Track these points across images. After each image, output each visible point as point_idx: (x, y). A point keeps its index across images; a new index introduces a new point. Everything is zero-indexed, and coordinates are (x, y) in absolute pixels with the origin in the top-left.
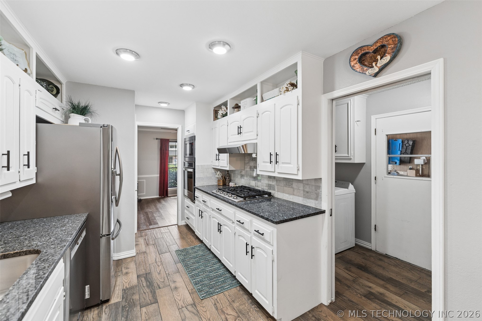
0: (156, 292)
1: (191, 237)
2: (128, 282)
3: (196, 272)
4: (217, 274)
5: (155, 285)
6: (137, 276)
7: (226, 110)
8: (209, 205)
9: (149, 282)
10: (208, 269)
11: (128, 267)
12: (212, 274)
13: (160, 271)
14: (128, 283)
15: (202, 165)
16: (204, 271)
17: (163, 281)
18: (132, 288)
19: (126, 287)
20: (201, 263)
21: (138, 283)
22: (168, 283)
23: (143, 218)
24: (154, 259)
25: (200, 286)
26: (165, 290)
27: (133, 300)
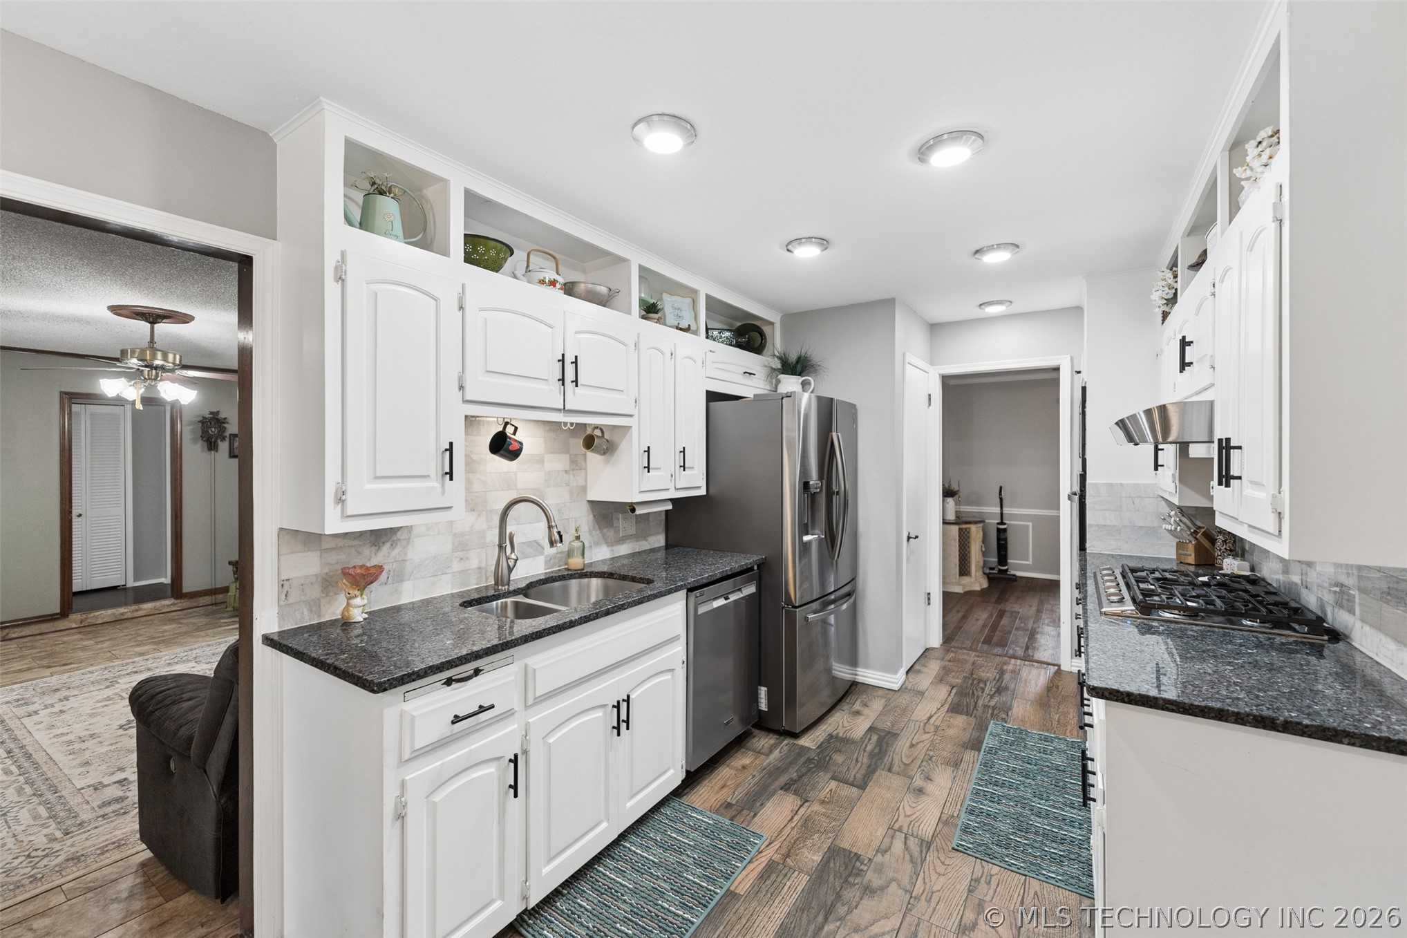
0: (877, 773)
1: (1071, 710)
2: (848, 728)
3: (1000, 791)
4: (1054, 830)
5: (885, 761)
6: (870, 727)
9: (880, 750)
10: (1037, 804)
11: (869, 704)
12: (1038, 822)
13: (918, 743)
14: (845, 729)
16: (1022, 802)
17: (907, 763)
18: (846, 741)
19: (838, 734)
20: (1033, 783)
21: (862, 738)
22: (912, 773)
23: (981, 622)
24: (928, 715)
25: (976, 822)
26: (896, 781)
27: (830, 758)
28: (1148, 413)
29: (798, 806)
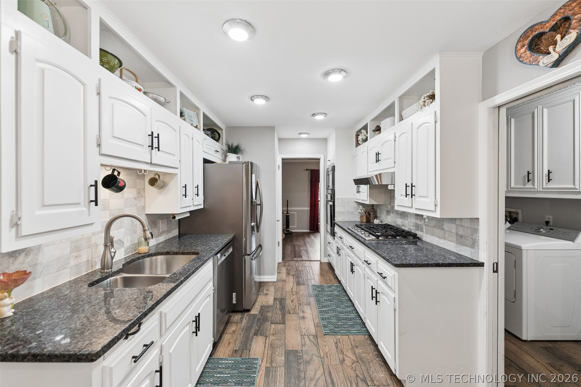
0: (286, 316)
1: (331, 275)
2: (266, 301)
3: (326, 309)
4: (347, 316)
5: (286, 310)
6: (274, 298)
7: (366, 134)
8: (345, 242)
9: (282, 306)
10: (339, 309)
11: (269, 289)
12: (341, 316)
13: (293, 300)
14: (266, 302)
15: (342, 198)
16: (334, 310)
17: (294, 308)
18: (268, 307)
19: (264, 305)
20: (334, 303)
21: (273, 304)
22: (297, 312)
23: (290, 250)
24: (291, 288)
25: (326, 322)
26: (294, 317)
27: (267, 316)
28: (376, 176)
29: (265, 340)
